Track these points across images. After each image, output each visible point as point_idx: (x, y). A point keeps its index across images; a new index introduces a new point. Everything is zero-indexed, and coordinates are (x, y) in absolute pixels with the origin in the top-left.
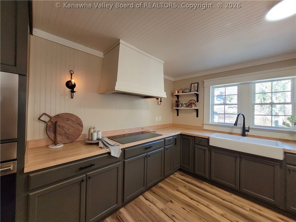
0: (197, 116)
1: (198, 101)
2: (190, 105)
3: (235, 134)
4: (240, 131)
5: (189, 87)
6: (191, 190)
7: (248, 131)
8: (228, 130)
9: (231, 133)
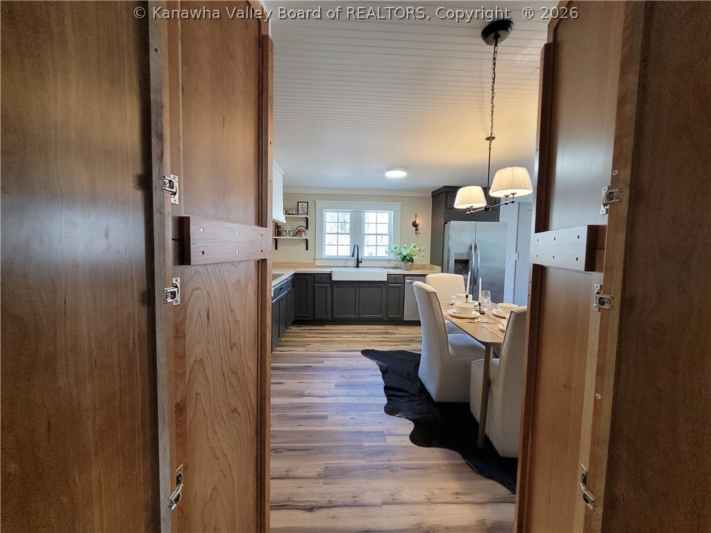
0: (307, 249)
1: (307, 228)
2: (298, 233)
3: (349, 267)
4: (354, 263)
5: (295, 206)
6: (318, 333)
7: (361, 262)
8: (342, 263)
9: (345, 267)
